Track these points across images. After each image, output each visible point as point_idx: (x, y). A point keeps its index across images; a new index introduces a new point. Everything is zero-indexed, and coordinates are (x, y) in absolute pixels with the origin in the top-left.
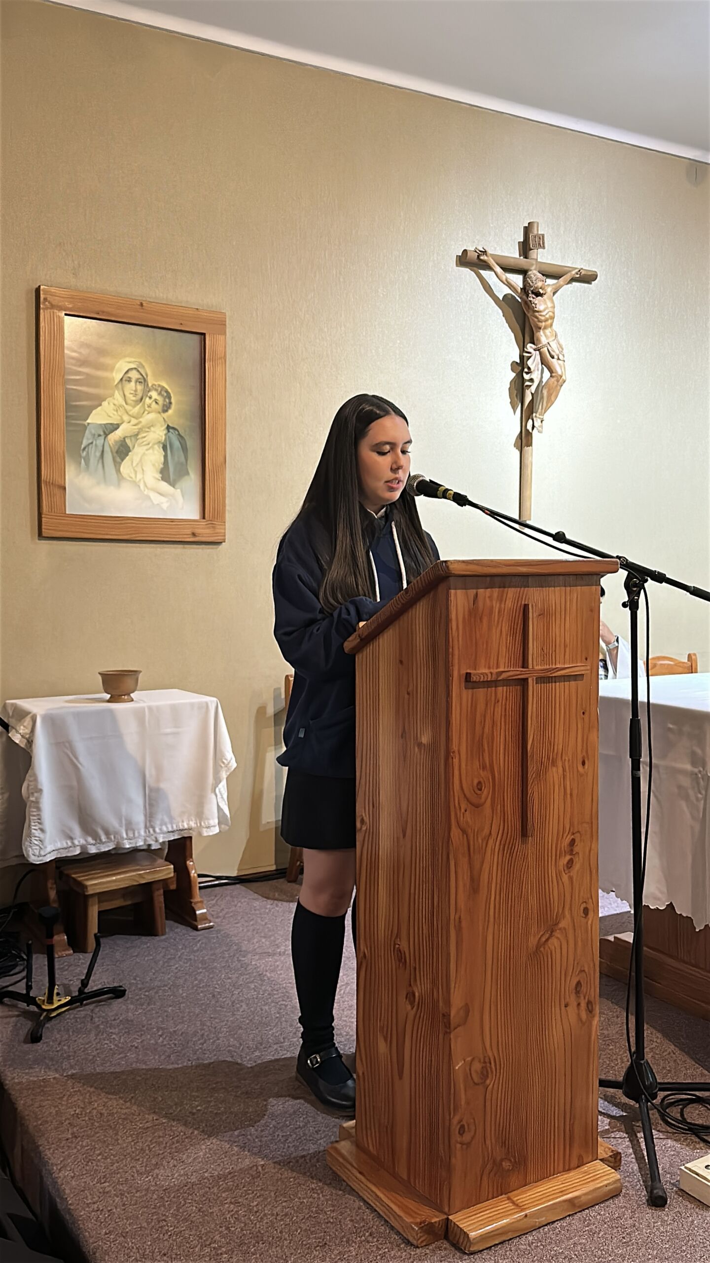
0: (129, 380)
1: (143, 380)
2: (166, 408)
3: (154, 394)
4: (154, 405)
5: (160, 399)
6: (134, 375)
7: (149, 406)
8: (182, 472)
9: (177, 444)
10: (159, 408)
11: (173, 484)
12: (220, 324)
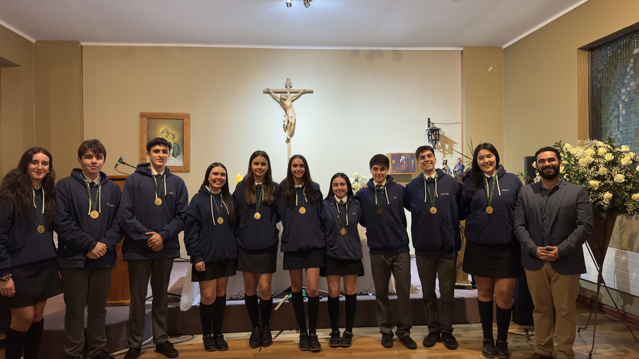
0: (164, 132)
1: (167, 132)
2: (173, 139)
3: (170, 135)
4: (170, 138)
5: (172, 137)
6: (165, 131)
7: (169, 138)
8: (178, 154)
9: (177, 147)
10: (172, 138)
11: (175, 157)
12: (188, 116)
